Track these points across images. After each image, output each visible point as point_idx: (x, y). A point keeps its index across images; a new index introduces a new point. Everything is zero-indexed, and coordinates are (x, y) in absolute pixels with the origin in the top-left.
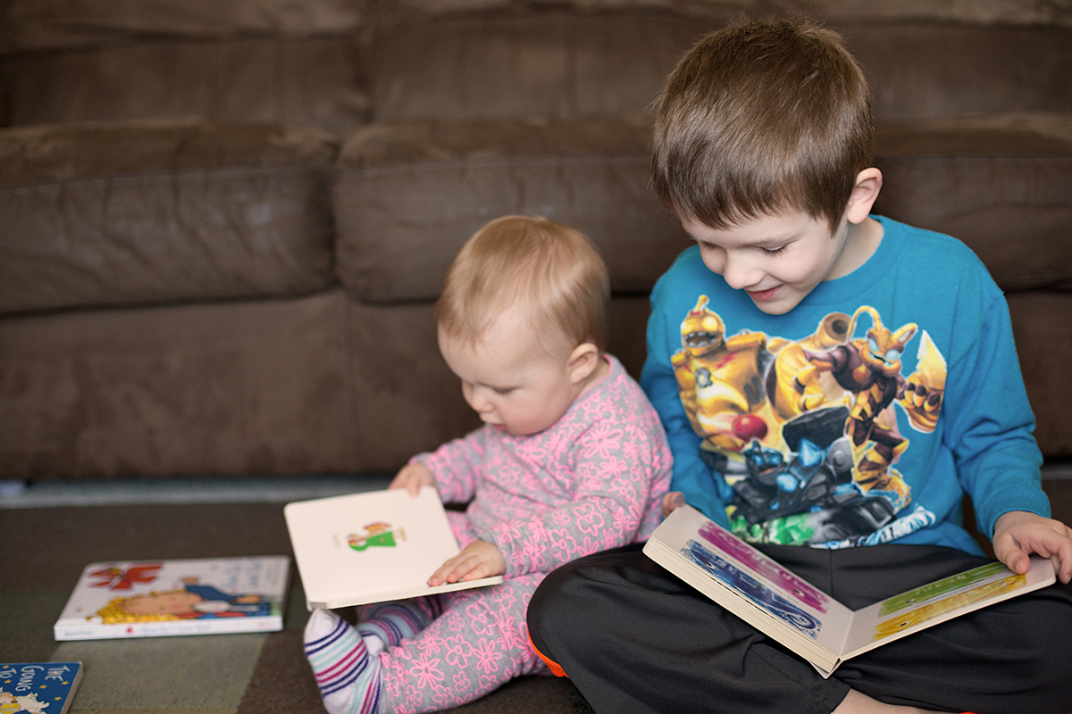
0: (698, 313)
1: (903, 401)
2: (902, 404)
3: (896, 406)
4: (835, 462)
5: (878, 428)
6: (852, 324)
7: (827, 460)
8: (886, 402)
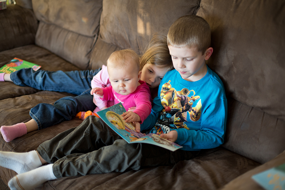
0: (168, 84)
1: (190, 112)
2: (189, 113)
3: (188, 112)
4: (171, 119)
5: (182, 115)
6: (189, 93)
7: (170, 118)
8: (186, 111)
